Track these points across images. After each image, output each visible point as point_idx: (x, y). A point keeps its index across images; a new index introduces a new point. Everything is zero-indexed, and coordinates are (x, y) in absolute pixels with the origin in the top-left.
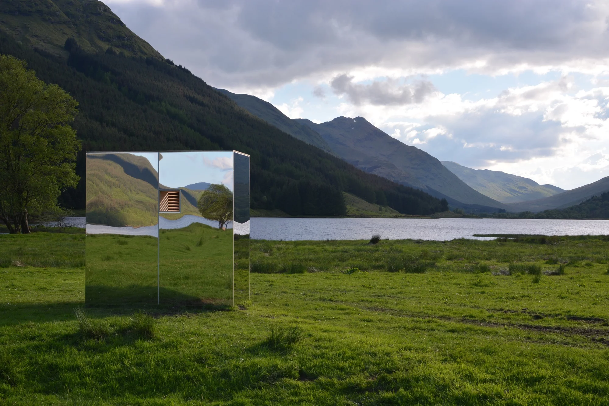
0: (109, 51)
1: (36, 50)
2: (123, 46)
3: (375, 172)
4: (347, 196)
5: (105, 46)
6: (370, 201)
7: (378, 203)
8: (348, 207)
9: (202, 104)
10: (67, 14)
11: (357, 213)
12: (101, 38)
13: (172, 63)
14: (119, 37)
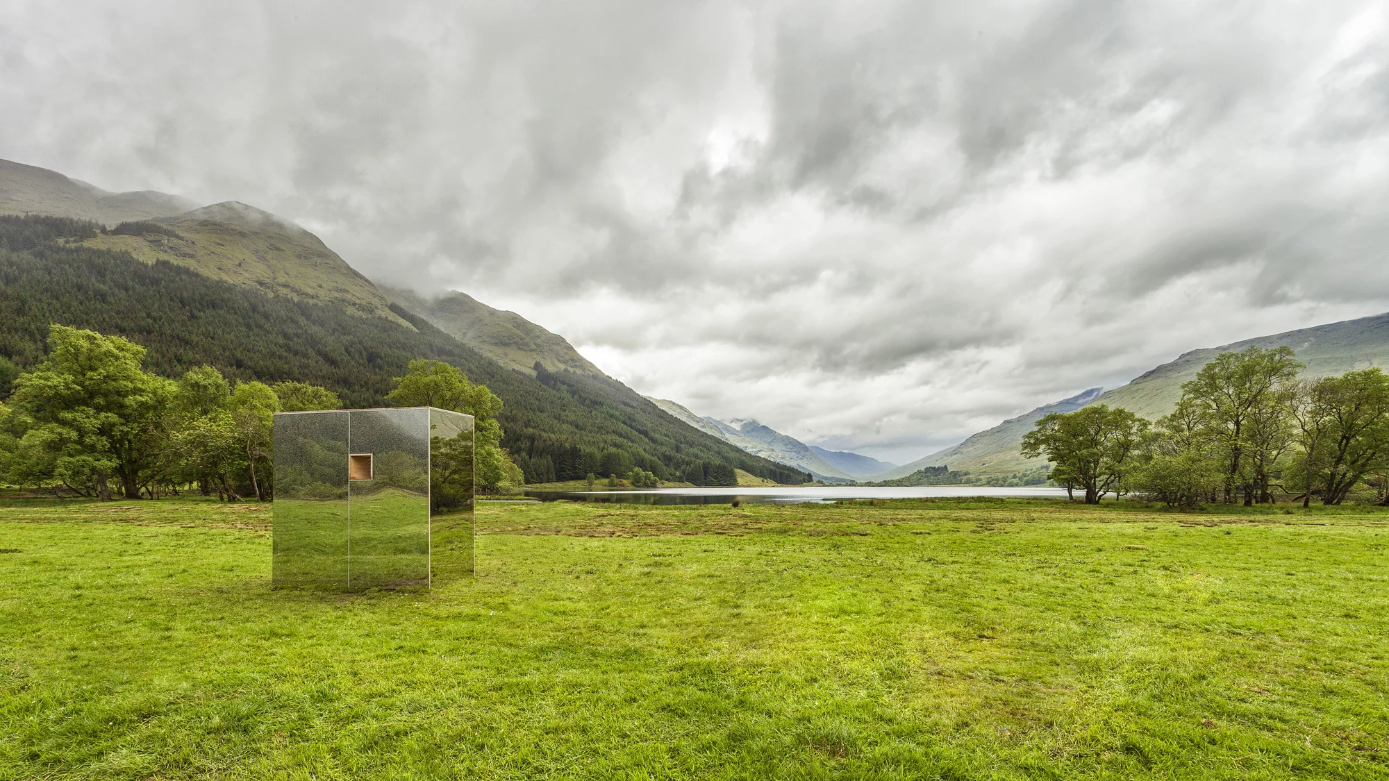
0: (566, 370)
1: (514, 370)
2: (576, 366)
3: (759, 455)
4: (738, 471)
5: (563, 367)
6: (756, 475)
7: (761, 476)
8: (739, 479)
9: (632, 407)
10: (535, 344)
11: (745, 484)
12: (559, 361)
13: (610, 378)
14: (572, 360)
